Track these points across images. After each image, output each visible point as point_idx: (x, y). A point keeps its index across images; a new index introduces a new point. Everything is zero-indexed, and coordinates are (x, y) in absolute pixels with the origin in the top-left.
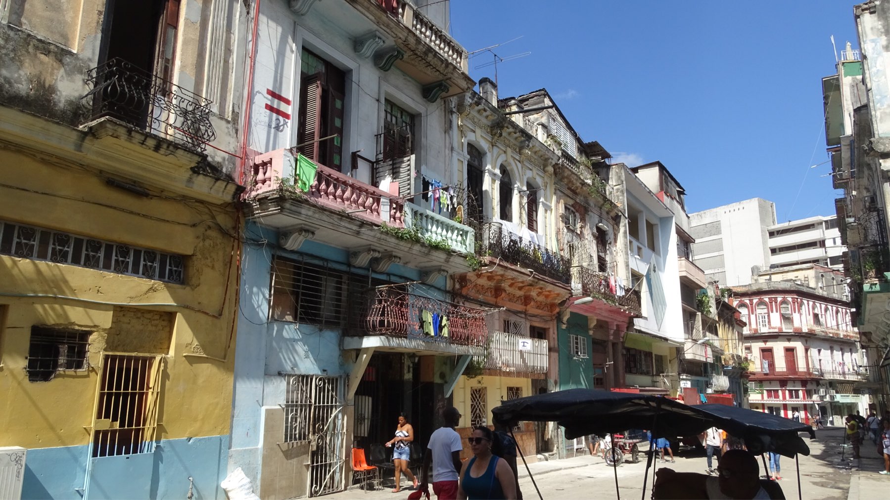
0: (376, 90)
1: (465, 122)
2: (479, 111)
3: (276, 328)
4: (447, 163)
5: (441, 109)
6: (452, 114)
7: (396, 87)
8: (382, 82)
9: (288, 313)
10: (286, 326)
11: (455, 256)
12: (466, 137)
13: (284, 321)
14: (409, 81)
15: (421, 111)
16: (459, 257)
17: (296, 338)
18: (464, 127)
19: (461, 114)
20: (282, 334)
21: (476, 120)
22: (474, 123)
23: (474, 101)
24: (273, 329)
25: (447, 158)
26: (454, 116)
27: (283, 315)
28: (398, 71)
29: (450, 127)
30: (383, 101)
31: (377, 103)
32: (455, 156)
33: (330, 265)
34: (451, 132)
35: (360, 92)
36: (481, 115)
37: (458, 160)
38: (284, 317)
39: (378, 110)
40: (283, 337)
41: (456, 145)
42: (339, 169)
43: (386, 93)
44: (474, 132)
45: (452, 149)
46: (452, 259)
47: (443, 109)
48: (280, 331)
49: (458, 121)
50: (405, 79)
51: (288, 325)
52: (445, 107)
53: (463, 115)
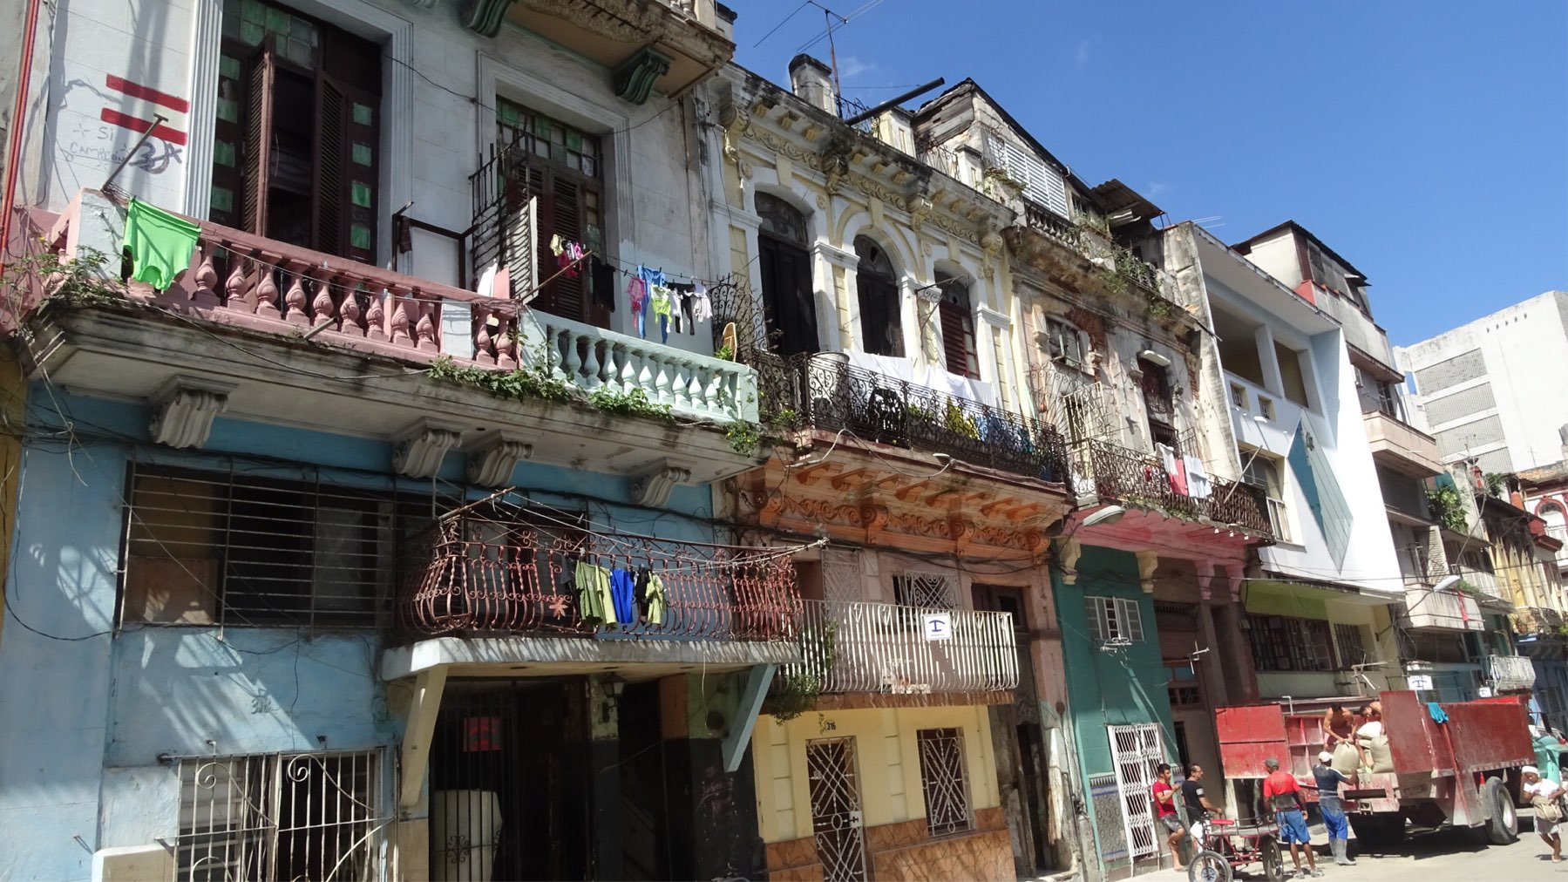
0: (469, 77)
1: (742, 145)
2: (780, 121)
3: (149, 645)
4: (696, 234)
5: (672, 120)
6: (705, 131)
7: (530, 72)
8: (486, 62)
9: (194, 604)
10: (188, 639)
11: (692, 430)
12: (749, 178)
13: (180, 626)
14: (572, 60)
15: (612, 124)
16: (705, 433)
17: (223, 664)
18: (740, 154)
19: (727, 127)
20: (173, 658)
21: (775, 141)
22: (771, 147)
23: (757, 99)
24: (142, 649)
25: (697, 224)
26: (710, 134)
27: (175, 609)
28: (533, 39)
29: (704, 157)
30: (491, 102)
31: (472, 108)
32: (720, 220)
33: (324, 478)
34: (704, 169)
35: (417, 81)
36: (787, 129)
37: (731, 227)
38: (180, 616)
39: (477, 122)
40: (177, 667)
41: (719, 195)
42: (370, 257)
43: (499, 84)
44: (774, 167)
45: (711, 205)
46: (683, 438)
47: (678, 119)
48: (164, 655)
49: (720, 143)
50: (555, 55)
51: (193, 633)
52: (683, 117)
53: (733, 130)
